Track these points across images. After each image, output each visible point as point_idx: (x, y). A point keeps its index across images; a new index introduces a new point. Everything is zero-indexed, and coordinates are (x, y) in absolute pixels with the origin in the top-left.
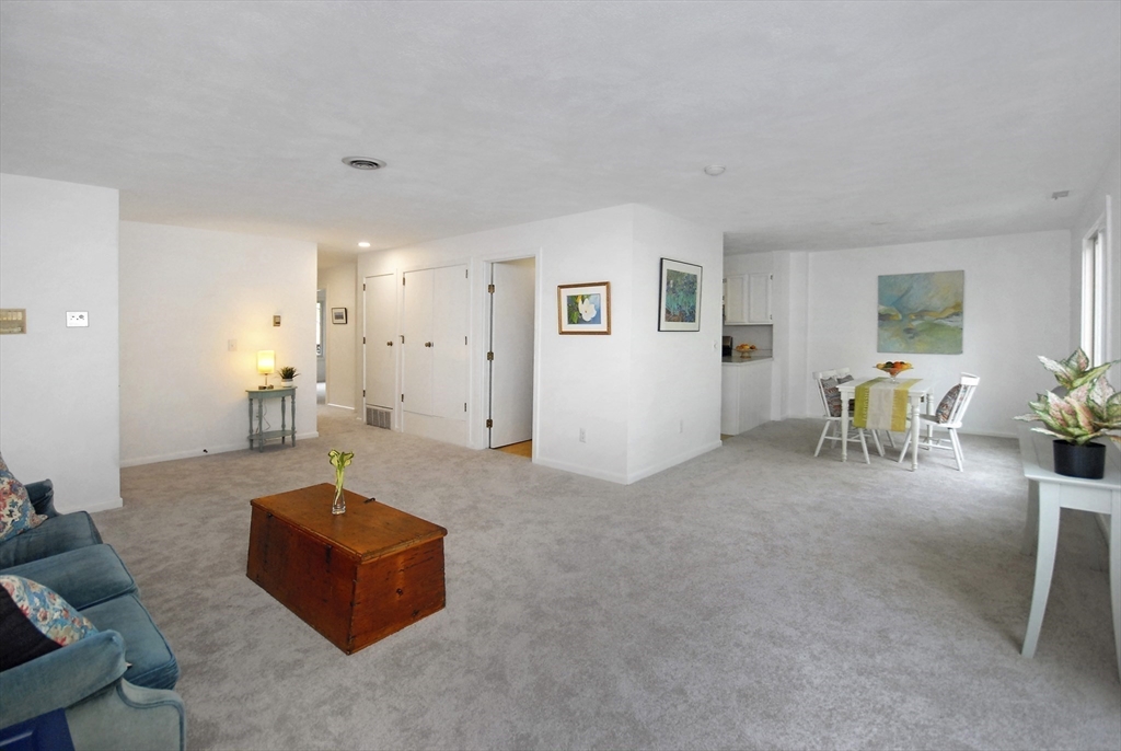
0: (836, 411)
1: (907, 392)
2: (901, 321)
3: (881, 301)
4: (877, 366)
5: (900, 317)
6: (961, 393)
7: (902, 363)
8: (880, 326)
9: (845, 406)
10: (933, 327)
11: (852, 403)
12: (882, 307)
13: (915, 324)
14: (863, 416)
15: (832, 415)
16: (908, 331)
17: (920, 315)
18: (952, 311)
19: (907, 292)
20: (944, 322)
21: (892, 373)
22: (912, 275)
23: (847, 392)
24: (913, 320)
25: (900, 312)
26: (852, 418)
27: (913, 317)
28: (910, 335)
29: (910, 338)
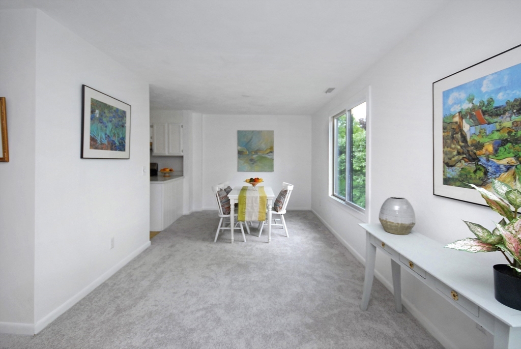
0: (227, 211)
1: (266, 197)
2: (248, 155)
3: (239, 144)
4: (246, 181)
5: (248, 153)
6: (287, 195)
7: (258, 179)
8: (239, 157)
9: (232, 207)
10: (262, 158)
11: (236, 205)
12: (239, 148)
13: (255, 156)
14: (243, 213)
15: (224, 214)
16: (251, 160)
17: (256, 152)
18: (269, 151)
19: (251, 140)
20: (267, 156)
21: (253, 185)
22: (253, 131)
23: (233, 198)
24: (254, 155)
25: (248, 150)
26: (236, 215)
27: (253, 153)
28: (252, 162)
29: (253, 164)
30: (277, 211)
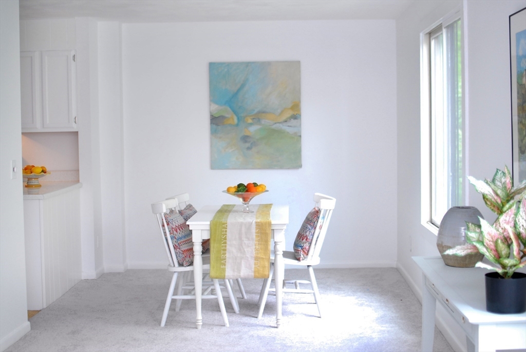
0: (186, 258)
1: (270, 224)
2: (237, 125)
3: (213, 98)
4: (228, 190)
5: (236, 121)
6: (320, 220)
7: (255, 185)
8: (213, 132)
9: (198, 249)
10: (272, 134)
11: (206, 245)
12: (215, 107)
13: (253, 130)
14: (222, 261)
15: (181, 265)
16: (245, 139)
17: (258, 117)
18: (289, 113)
19: (243, 86)
20: (284, 127)
21: (245, 199)
22: (248, 64)
23: (199, 229)
24: (251, 124)
25: (235, 112)
26: (207, 267)
27: (250, 121)
28: (248, 145)
29: (249, 148)
30: (298, 260)
